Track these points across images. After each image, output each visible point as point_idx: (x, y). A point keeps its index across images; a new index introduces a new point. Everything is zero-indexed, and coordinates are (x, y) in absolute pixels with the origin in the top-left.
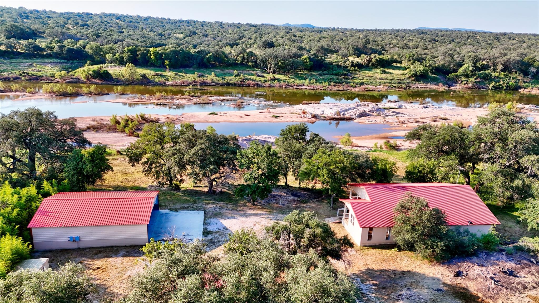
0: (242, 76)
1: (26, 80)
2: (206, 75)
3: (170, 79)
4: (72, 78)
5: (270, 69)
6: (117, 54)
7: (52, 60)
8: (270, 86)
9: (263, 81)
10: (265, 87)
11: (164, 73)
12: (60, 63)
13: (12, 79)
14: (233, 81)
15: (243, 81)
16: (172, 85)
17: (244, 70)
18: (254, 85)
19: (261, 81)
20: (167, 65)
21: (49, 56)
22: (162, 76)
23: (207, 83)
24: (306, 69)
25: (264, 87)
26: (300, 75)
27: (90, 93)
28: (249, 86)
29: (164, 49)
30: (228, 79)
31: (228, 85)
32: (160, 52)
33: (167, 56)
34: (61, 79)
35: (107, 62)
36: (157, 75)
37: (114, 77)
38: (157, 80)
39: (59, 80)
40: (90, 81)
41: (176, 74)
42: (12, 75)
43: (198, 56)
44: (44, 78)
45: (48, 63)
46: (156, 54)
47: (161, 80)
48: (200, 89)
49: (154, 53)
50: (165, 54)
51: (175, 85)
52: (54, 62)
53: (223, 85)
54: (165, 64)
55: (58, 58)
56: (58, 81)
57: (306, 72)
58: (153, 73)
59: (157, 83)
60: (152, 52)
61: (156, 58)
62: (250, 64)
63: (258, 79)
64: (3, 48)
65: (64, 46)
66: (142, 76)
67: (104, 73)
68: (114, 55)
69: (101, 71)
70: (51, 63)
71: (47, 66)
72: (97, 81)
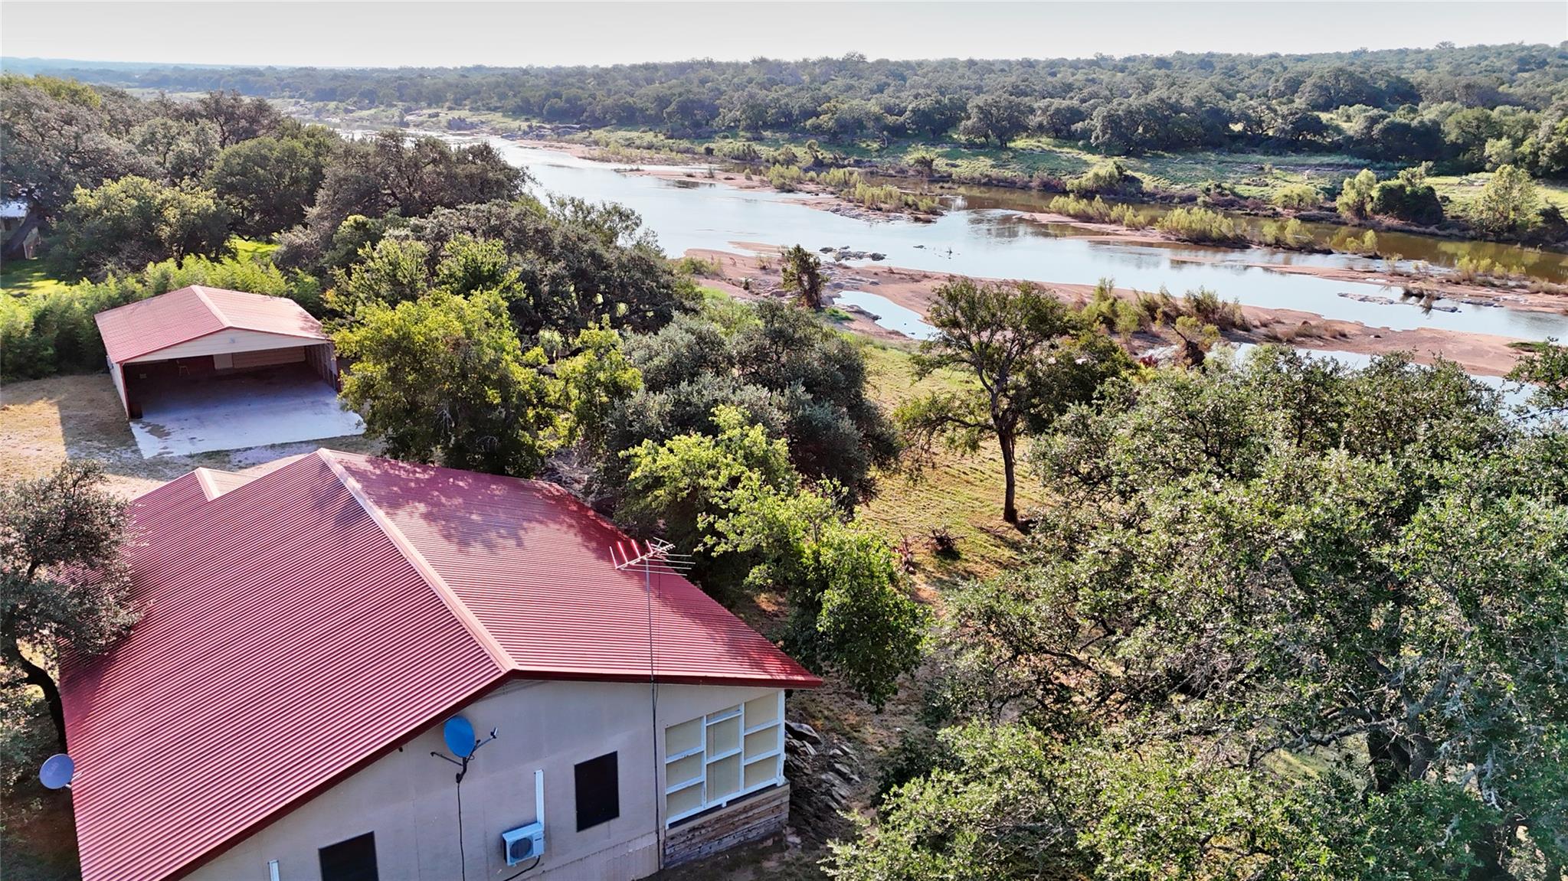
6: (1528, 142)
13: (1176, 200)
35: (1481, 166)
37: (1453, 211)
39: (1281, 210)
40: (1364, 218)
42: (1188, 190)
44: (1249, 202)
56: (1275, 214)
64: (1237, 127)
65: (1384, 117)
66: (1544, 213)
67: (1414, 193)
68: (1517, 143)
69: (1408, 189)
70: (1322, 165)
71: (1302, 172)
72: (1388, 221)
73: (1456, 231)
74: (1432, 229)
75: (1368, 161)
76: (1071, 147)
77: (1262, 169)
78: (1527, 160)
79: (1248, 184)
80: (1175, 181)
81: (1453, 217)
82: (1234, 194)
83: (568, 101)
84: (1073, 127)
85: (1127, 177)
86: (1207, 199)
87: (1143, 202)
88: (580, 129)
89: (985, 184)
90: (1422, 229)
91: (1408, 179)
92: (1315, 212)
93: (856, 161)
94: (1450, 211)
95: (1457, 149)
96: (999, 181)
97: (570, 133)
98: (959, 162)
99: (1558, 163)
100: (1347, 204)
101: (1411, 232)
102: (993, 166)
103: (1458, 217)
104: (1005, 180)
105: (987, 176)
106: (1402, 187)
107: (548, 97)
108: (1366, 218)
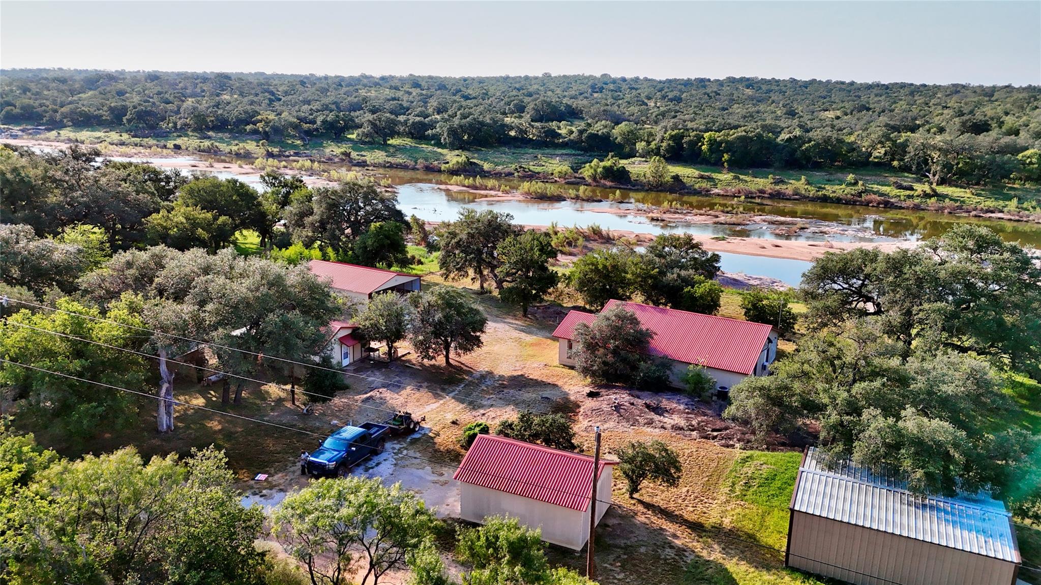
0: (860, 187)
1: (519, 177)
2: (791, 181)
3: (719, 185)
4: (575, 177)
5: (934, 175)
6: (653, 143)
7: (564, 152)
8: (917, 208)
9: (902, 198)
10: (903, 208)
11: (714, 175)
12: (574, 155)
13: (503, 175)
14: (839, 194)
15: (860, 194)
16: (719, 195)
17: (876, 175)
18: (879, 203)
19: (899, 196)
20: (726, 161)
21: (565, 145)
22: (710, 179)
23: (784, 194)
24: (1028, 179)
25: (901, 208)
26: (1005, 191)
27: (577, 198)
28: (867, 205)
29: (728, 134)
30: (831, 190)
31: (825, 200)
32: (719, 139)
33: (730, 147)
34: (560, 178)
35: (637, 155)
36: (702, 177)
37: (633, 177)
38: (697, 186)
39: (557, 179)
40: (597, 182)
41: (736, 178)
42: (506, 169)
43: (787, 146)
44: (541, 175)
45: (558, 155)
46: (712, 142)
47: (705, 185)
48: (758, 204)
49: (710, 140)
50: (727, 142)
51: (723, 195)
52: (566, 154)
53: (814, 200)
54: (723, 159)
55: (573, 148)
56: (556, 181)
57: (1027, 186)
58: (696, 173)
59: (695, 189)
60: (706, 140)
61: (710, 150)
62: (895, 163)
63: (896, 192)
64: (513, 133)
65: (586, 130)
66: (673, 177)
67: (617, 170)
68: (649, 143)
70: (562, 154)
71: (555, 159)
72: (607, 183)
73: (639, 187)
74: (630, 187)
75: (582, 153)
76: (427, 144)
77: (536, 157)
78: (656, 152)
80: (497, 164)
81: (634, 180)
83: (22, 108)
84: (426, 133)
85: (473, 163)
86: (519, 174)
87: (486, 176)
88: (46, 129)
89: (388, 167)
90: (625, 187)
91: (614, 163)
92: (573, 180)
94: (631, 177)
95: (622, 145)
96: (397, 165)
97: (40, 133)
98: (364, 153)
99: (668, 153)
102: (387, 156)
103: (636, 180)
104: (401, 164)
105: (387, 162)
106: (611, 166)
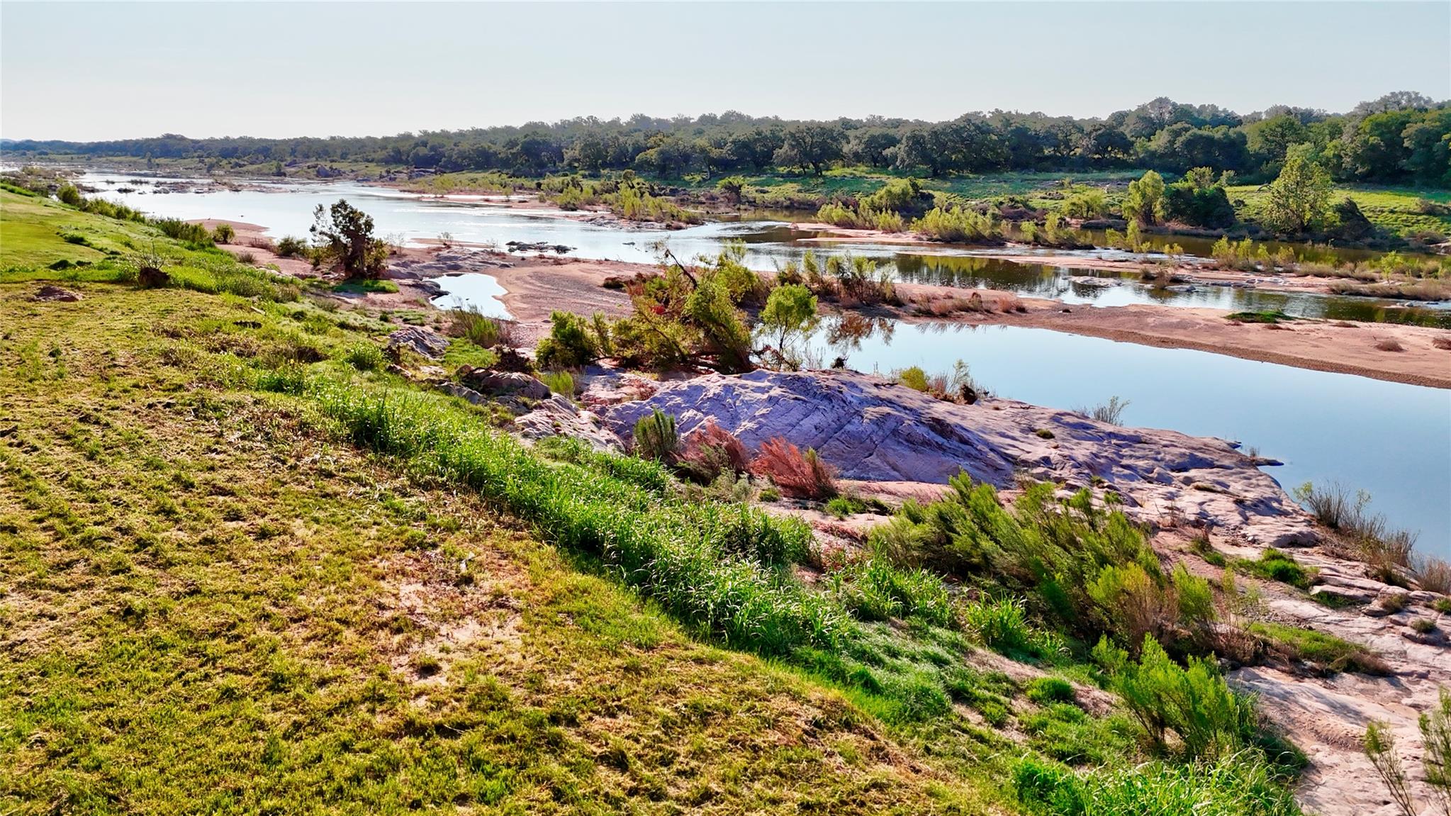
36: (1430, 211)
37: (1246, 215)
44: (1039, 213)
59: (1397, 239)
65: (1187, 130)
67: (1202, 196)
69: (1196, 190)
70: (1123, 180)
71: (1101, 187)
72: (1175, 225)
73: (1249, 233)
74: (1220, 231)
76: (882, 173)
77: (1062, 184)
78: (1331, 165)
79: (1044, 198)
80: (972, 197)
81: (1246, 220)
82: (1026, 206)
83: (433, 148)
84: (884, 153)
85: (923, 194)
86: (997, 211)
88: (434, 172)
89: (787, 208)
91: (1196, 180)
92: (1103, 220)
93: (671, 190)
94: (1242, 214)
95: (1261, 159)
96: (800, 203)
97: (422, 176)
98: (769, 189)
99: (1361, 164)
100: (1133, 208)
101: (1198, 235)
102: (800, 191)
103: (1252, 220)
104: (807, 203)
105: (790, 199)
106: (1190, 189)
107: (417, 145)
108: (1154, 223)
